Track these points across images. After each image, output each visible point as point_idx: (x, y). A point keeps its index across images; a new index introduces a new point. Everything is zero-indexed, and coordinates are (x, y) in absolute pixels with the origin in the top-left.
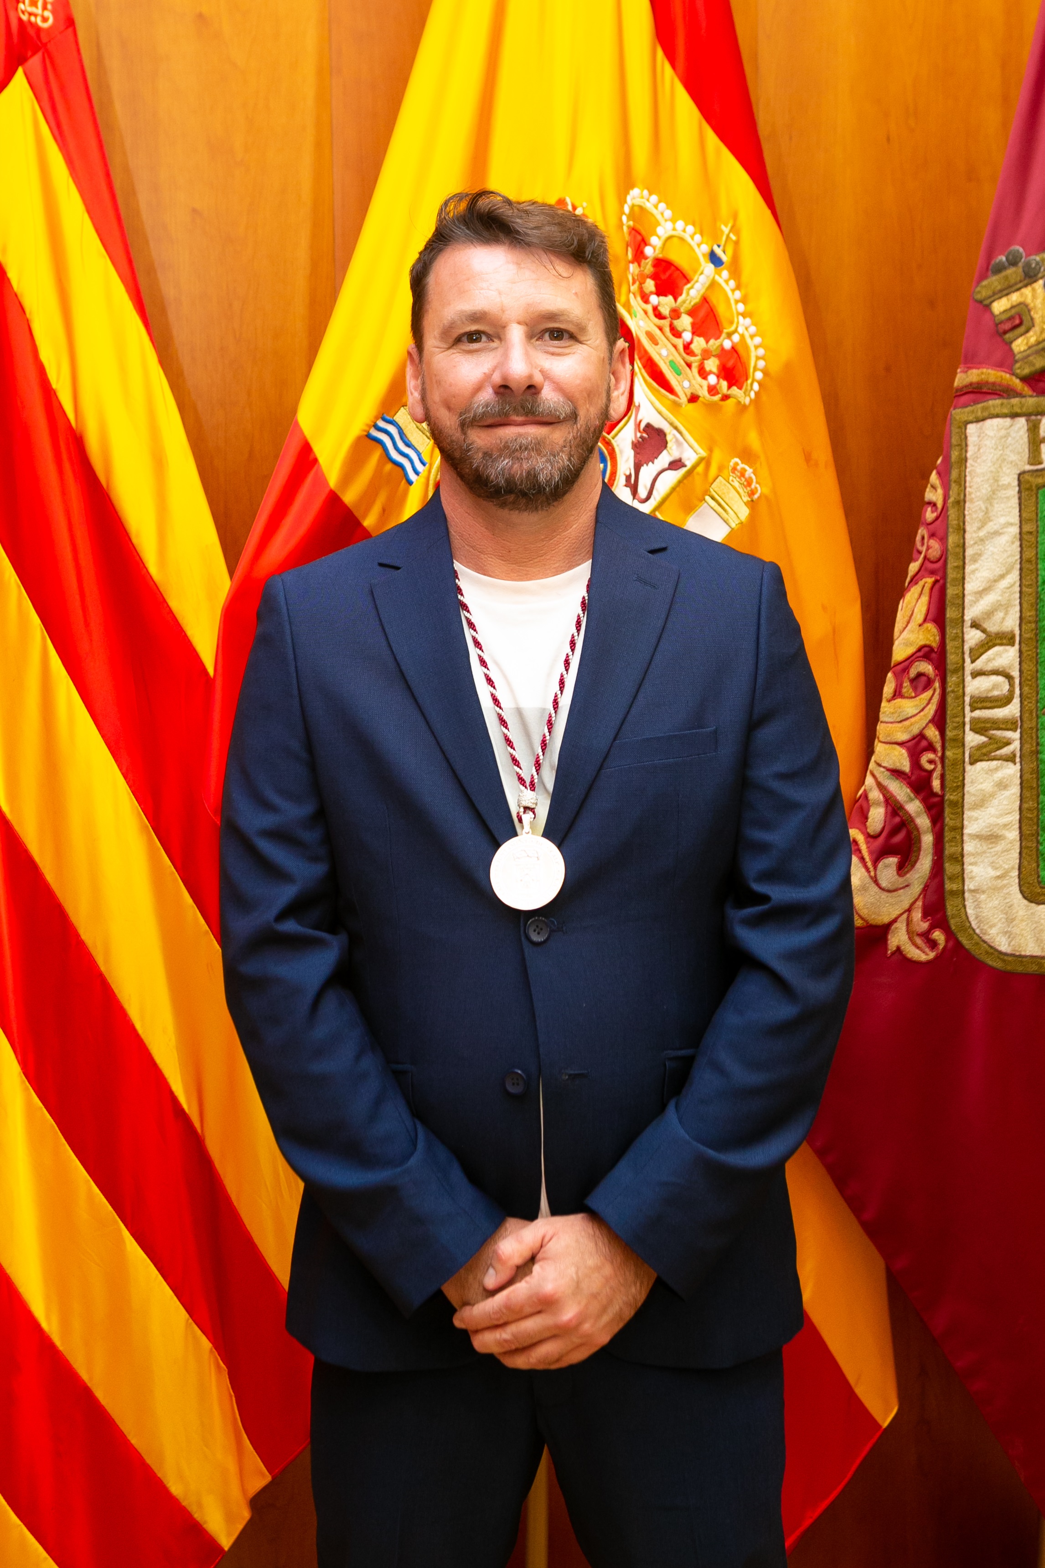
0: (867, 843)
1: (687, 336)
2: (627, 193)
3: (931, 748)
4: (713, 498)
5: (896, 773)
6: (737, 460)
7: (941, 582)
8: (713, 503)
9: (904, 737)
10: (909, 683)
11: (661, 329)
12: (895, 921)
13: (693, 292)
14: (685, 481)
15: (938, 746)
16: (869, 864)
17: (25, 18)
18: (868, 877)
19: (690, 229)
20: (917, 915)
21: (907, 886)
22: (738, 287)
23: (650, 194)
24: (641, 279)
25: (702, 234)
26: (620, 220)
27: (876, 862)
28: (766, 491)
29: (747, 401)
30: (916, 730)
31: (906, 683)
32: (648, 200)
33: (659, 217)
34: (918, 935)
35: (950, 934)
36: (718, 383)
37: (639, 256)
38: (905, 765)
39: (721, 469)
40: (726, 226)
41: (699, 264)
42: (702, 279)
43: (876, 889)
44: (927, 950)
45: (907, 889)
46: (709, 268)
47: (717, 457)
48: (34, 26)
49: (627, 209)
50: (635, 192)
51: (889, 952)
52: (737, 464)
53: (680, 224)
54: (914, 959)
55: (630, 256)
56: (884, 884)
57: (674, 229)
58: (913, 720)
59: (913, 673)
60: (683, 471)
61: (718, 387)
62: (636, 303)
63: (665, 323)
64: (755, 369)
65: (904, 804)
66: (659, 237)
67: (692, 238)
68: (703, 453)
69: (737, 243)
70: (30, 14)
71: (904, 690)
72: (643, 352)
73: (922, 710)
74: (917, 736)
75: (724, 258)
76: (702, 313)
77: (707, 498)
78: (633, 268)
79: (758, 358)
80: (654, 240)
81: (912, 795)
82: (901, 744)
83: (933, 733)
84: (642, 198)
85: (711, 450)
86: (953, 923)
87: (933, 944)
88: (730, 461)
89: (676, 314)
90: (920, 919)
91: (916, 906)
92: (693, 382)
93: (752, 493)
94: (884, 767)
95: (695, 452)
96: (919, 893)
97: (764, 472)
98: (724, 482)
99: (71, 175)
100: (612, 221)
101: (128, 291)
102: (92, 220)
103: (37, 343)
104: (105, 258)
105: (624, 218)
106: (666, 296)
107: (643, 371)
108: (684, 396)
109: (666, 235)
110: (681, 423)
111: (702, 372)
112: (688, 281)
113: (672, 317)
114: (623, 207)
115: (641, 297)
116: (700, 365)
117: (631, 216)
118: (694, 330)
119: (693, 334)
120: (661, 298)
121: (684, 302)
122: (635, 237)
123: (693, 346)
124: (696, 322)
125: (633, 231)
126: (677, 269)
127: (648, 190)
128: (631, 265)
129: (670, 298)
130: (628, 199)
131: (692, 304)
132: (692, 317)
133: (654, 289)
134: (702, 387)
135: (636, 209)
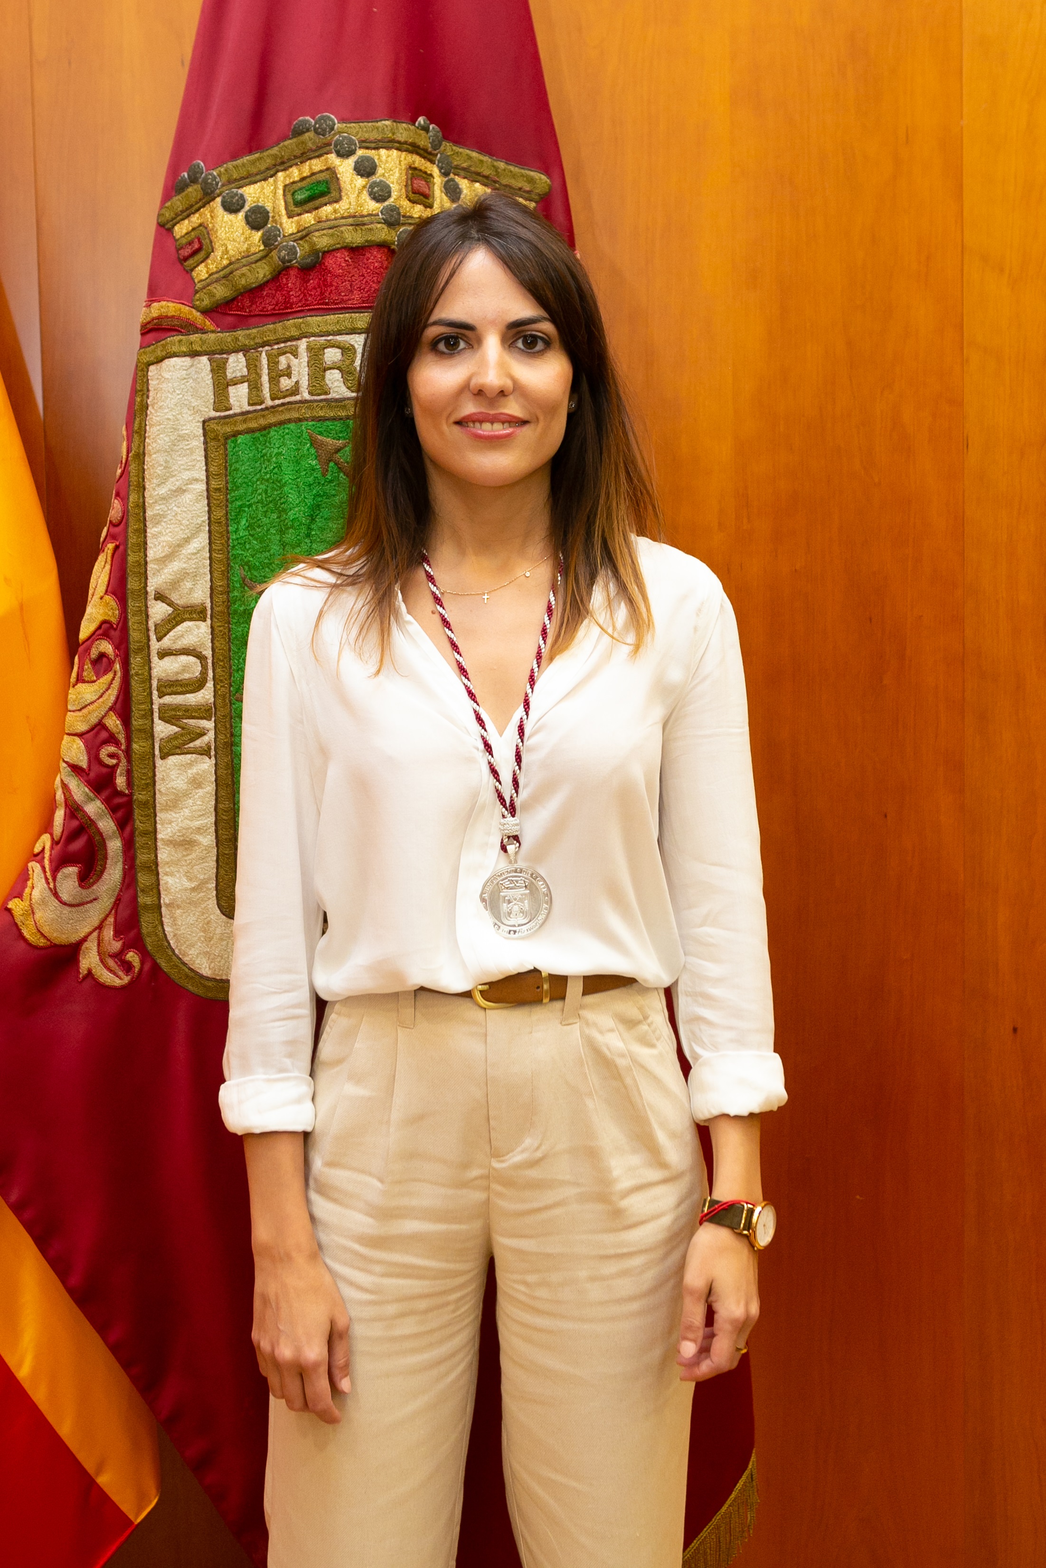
0: (51, 849)
3: (112, 739)
5: (75, 769)
7: (121, 547)
9: (82, 727)
10: (90, 665)
12: (84, 939)
15: (122, 738)
16: (48, 874)
18: (47, 889)
20: (109, 933)
21: (95, 899)
27: (55, 871)
30: (94, 720)
31: (88, 666)
34: (110, 956)
35: (145, 954)
38: (83, 761)
43: (56, 902)
44: (121, 973)
45: (95, 903)
54: (107, 984)
56: (65, 897)
58: (90, 708)
59: (94, 653)
65: (83, 805)
71: (85, 674)
73: (101, 696)
74: (96, 726)
81: (91, 794)
82: (80, 735)
83: (113, 723)
86: (149, 943)
87: (127, 967)
90: (112, 938)
91: (107, 923)
94: (67, 763)
96: (110, 907)
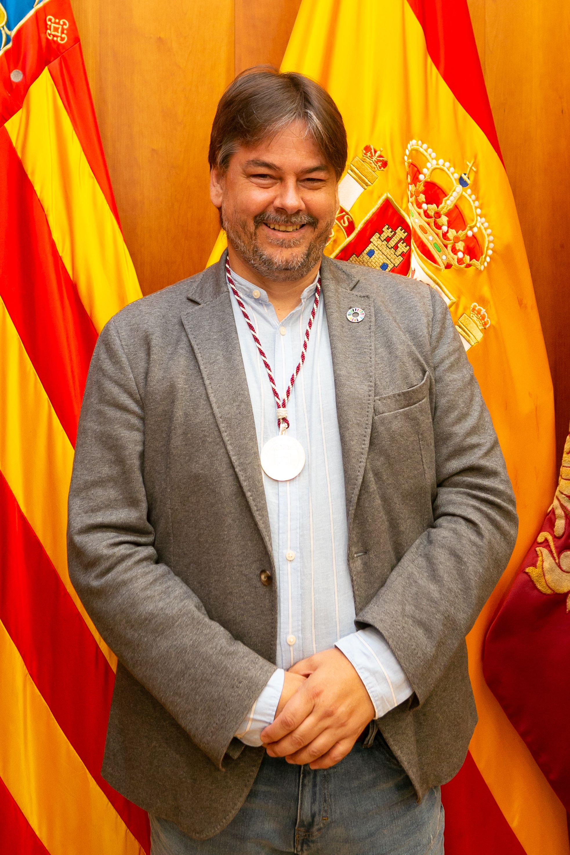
0: (554, 541)
1: (445, 228)
2: (408, 142)
4: (460, 327)
6: (475, 304)
8: (460, 330)
11: (429, 224)
13: (448, 202)
17: (50, 38)
19: (447, 164)
22: (477, 199)
23: (423, 143)
24: (417, 194)
25: (454, 168)
26: (403, 158)
28: (494, 323)
29: (482, 268)
32: (421, 147)
33: (428, 157)
36: (464, 257)
37: (415, 180)
39: (465, 309)
40: (470, 162)
41: (453, 185)
42: (454, 194)
46: (459, 188)
47: (463, 302)
48: (56, 43)
49: (407, 152)
50: (414, 142)
51: (568, 610)
52: (475, 306)
53: (441, 161)
55: (409, 180)
57: (437, 164)
61: (464, 259)
62: (413, 209)
63: (432, 221)
64: (488, 248)
66: (428, 169)
67: (449, 170)
68: (454, 299)
69: (476, 173)
70: (54, 36)
72: (417, 237)
75: (469, 182)
76: (454, 215)
77: (456, 327)
78: (412, 187)
79: (489, 242)
80: (425, 171)
84: (418, 145)
85: (459, 298)
88: (471, 305)
92: (449, 256)
93: (485, 324)
94: (565, 495)
95: (449, 298)
97: (493, 311)
98: (467, 317)
99: (74, 129)
100: (398, 159)
101: (106, 198)
102: (86, 155)
103: (51, 229)
104: (93, 178)
105: (406, 158)
106: (432, 204)
107: (417, 249)
108: (443, 264)
109: (432, 168)
110: (441, 281)
111: (454, 250)
112: (446, 196)
113: (436, 217)
114: (405, 151)
115: (417, 205)
116: (452, 246)
117: (410, 156)
118: (449, 225)
119: (448, 227)
120: (429, 205)
121: (443, 208)
122: (413, 169)
123: (448, 235)
124: (450, 220)
125: (412, 165)
126: (439, 188)
127: (421, 141)
128: (410, 186)
129: (434, 206)
130: (409, 146)
131: (448, 209)
132: (448, 217)
133: (424, 200)
134: (453, 259)
135: (414, 152)
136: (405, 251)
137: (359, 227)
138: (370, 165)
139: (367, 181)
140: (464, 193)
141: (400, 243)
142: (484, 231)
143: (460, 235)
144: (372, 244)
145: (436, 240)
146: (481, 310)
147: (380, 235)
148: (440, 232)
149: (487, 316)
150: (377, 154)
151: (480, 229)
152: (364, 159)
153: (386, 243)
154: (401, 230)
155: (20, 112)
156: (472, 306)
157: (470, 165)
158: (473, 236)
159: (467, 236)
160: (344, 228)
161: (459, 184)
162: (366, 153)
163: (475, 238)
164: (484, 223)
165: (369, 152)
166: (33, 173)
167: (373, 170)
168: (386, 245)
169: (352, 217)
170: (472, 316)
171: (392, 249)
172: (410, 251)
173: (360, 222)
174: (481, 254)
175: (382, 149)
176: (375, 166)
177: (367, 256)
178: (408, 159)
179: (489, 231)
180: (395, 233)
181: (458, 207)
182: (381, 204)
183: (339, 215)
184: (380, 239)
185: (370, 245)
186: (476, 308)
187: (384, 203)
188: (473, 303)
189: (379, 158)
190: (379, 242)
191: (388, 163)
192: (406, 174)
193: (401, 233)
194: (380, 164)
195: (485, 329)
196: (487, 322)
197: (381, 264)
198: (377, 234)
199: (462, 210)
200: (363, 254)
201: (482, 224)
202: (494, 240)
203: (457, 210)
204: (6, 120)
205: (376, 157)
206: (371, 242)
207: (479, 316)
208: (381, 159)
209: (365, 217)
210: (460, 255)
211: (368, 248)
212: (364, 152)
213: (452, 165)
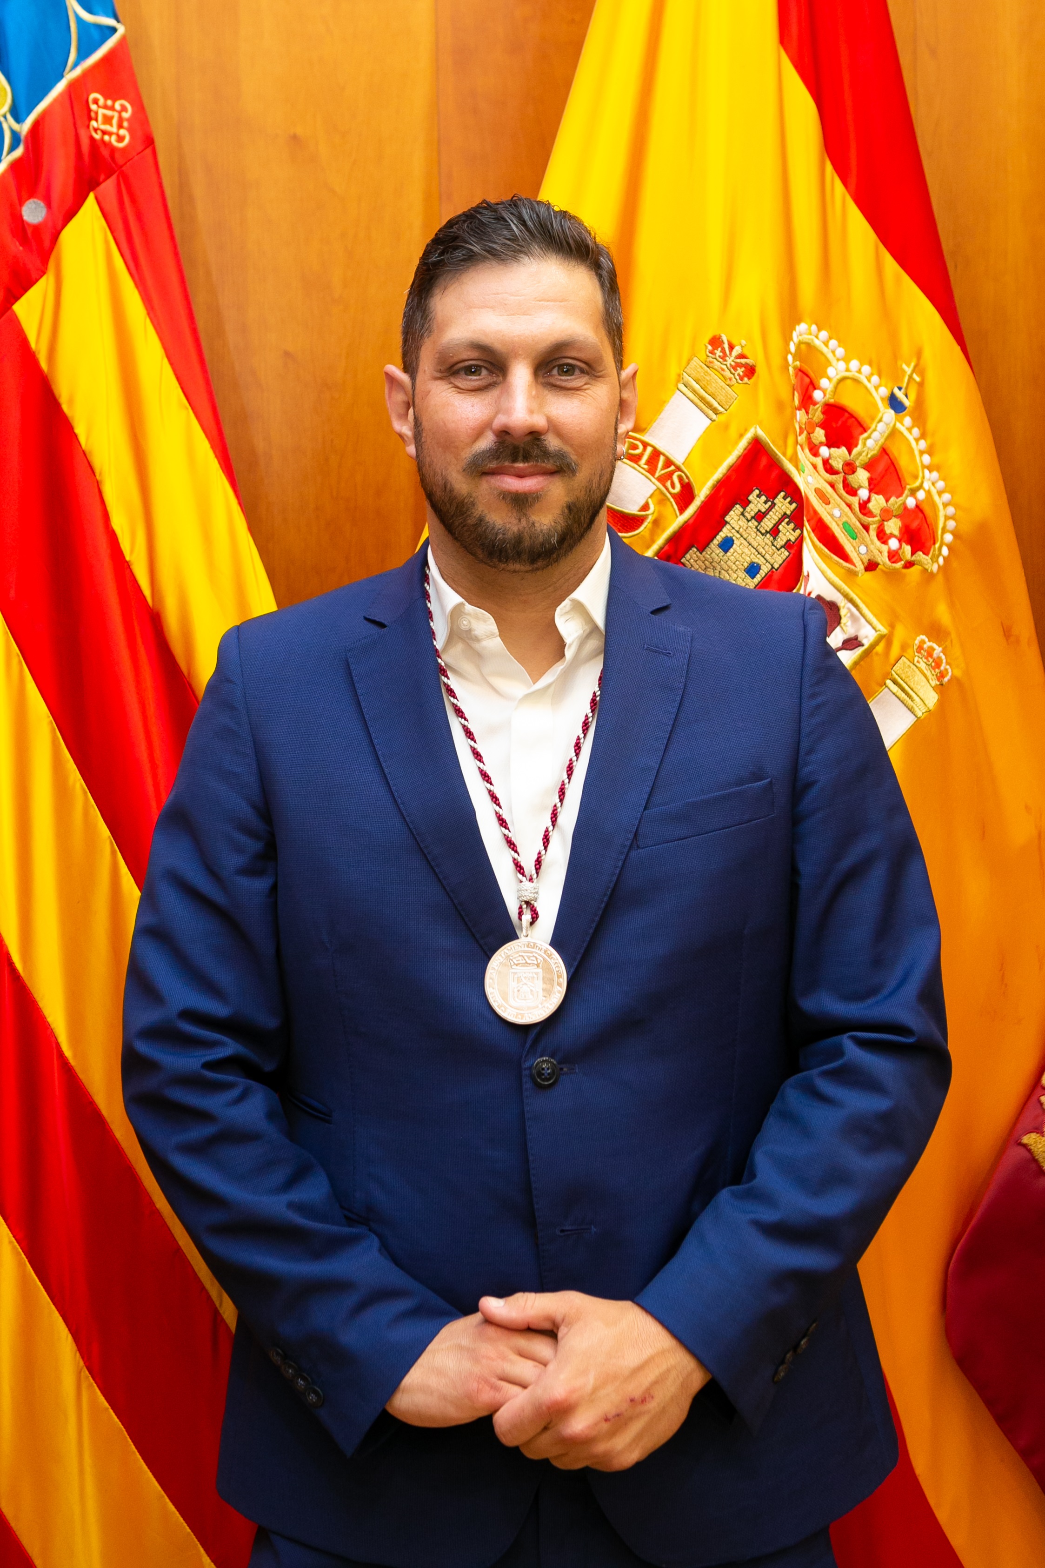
1: (864, 493)
2: (793, 328)
4: (895, 682)
6: (923, 637)
8: (895, 688)
11: (832, 486)
13: (870, 443)
14: (862, 663)
17: (97, 136)
19: (866, 369)
22: (923, 436)
23: (819, 329)
24: (809, 429)
25: (880, 376)
26: (786, 360)
28: (958, 673)
29: (935, 568)
32: (817, 337)
33: (830, 356)
36: (900, 547)
37: (807, 401)
39: (904, 647)
40: (908, 365)
41: (878, 410)
42: (881, 426)
46: (889, 414)
47: (900, 633)
48: (108, 145)
49: (792, 348)
50: (802, 327)
52: (923, 642)
53: (854, 364)
55: (797, 402)
57: (847, 370)
60: (859, 651)
61: (900, 552)
62: (804, 456)
63: (838, 479)
64: (944, 530)
66: (829, 379)
67: (869, 381)
68: (884, 630)
69: (921, 385)
70: (104, 133)
72: (812, 512)
75: (907, 402)
76: (881, 467)
77: (889, 682)
78: (800, 415)
79: (947, 518)
80: (824, 383)
84: (810, 334)
85: (892, 626)
88: (915, 639)
89: (850, 468)
92: (872, 547)
93: (942, 676)
95: (874, 628)
97: (957, 651)
98: (908, 663)
99: (148, 314)
100: (776, 361)
101: (212, 447)
102: (172, 364)
103: (109, 509)
104: (187, 409)
105: (790, 358)
106: (838, 447)
107: (812, 535)
108: (860, 563)
109: (839, 377)
110: (857, 595)
111: (881, 535)
112: (865, 431)
113: (846, 472)
114: (788, 345)
115: (811, 450)
116: (879, 527)
117: (797, 355)
118: (872, 487)
119: (871, 491)
120: (833, 450)
121: (860, 454)
122: (802, 380)
123: (870, 505)
124: (873, 477)
125: (800, 373)
126: (851, 416)
127: (817, 325)
128: (798, 412)
129: (843, 449)
130: (795, 335)
131: (869, 456)
132: (869, 471)
133: (823, 439)
134: (881, 553)
135: (803, 347)
136: (793, 539)
137: (702, 494)
138: (722, 372)
139: (716, 405)
140: (898, 425)
141: (783, 524)
142: (936, 497)
143: (893, 505)
144: (728, 526)
145: (848, 517)
146: (934, 650)
147: (744, 509)
148: (855, 501)
149: (944, 661)
150: (737, 351)
151: (928, 493)
152: (711, 362)
153: (756, 524)
154: (785, 498)
155: (42, 282)
156: (917, 642)
157: (908, 370)
158: (917, 506)
159: (905, 508)
160: (673, 496)
161: (888, 406)
162: (714, 349)
163: (921, 511)
164: (936, 482)
165: (720, 349)
166: (71, 401)
167: (728, 382)
168: (756, 527)
169: (688, 474)
170: (918, 662)
171: (768, 535)
172: (800, 539)
173: (704, 484)
174: (932, 542)
175: (743, 342)
176: (732, 376)
177: (719, 551)
178: (794, 360)
179: (947, 497)
180: (773, 505)
181: (888, 452)
182: (745, 449)
183: (663, 472)
184: (744, 516)
185: (725, 529)
186: (925, 646)
187: (750, 447)
188: (919, 636)
189: (738, 361)
190: (743, 522)
191: (757, 369)
192: (792, 390)
193: (784, 505)
194: (740, 371)
195: (942, 685)
196: (945, 673)
197: (746, 565)
198: (738, 506)
199: (896, 459)
200: (712, 545)
201: (933, 484)
202: (955, 514)
203: (886, 457)
204: (17, 298)
205: (732, 358)
206: (726, 523)
207: (931, 660)
208: (743, 361)
209: (713, 474)
210: (894, 544)
211: (721, 533)
212: (710, 348)
213: (875, 372)
